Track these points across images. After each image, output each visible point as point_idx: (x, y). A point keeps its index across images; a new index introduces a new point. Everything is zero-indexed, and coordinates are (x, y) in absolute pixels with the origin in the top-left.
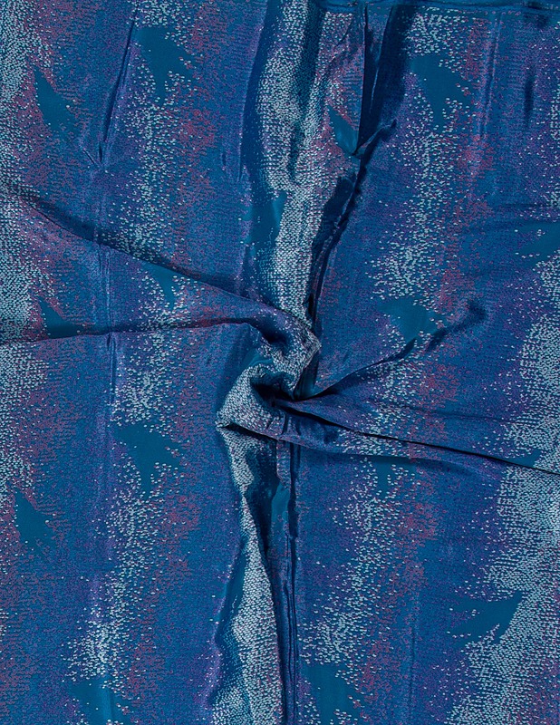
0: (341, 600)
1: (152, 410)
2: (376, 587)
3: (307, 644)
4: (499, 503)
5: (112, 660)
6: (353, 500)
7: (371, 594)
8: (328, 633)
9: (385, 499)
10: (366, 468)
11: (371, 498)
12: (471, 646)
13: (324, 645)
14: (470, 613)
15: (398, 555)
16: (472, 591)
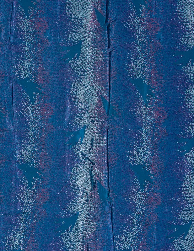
0: (129, 228)
1: (31, 159)
2: (141, 223)
3: (117, 243)
4: (183, 190)
5: (20, 244)
6: (132, 192)
7: (139, 225)
8: (125, 239)
9: (143, 192)
10: (136, 182)
11: (138, 192)
12: (175, 241)
13: (123, 243)
14: (174, 230)
15: (148, 211)
16: (175, 222)
